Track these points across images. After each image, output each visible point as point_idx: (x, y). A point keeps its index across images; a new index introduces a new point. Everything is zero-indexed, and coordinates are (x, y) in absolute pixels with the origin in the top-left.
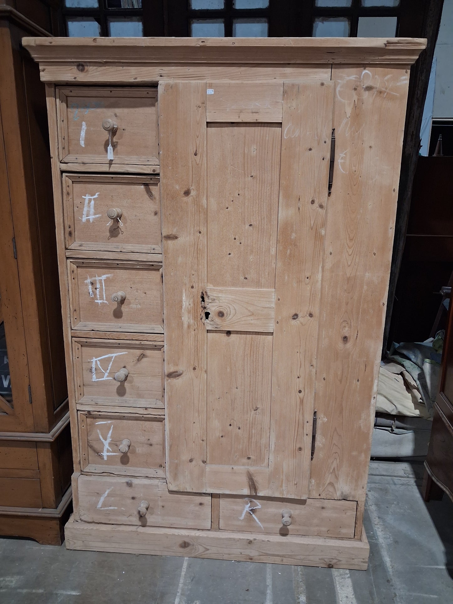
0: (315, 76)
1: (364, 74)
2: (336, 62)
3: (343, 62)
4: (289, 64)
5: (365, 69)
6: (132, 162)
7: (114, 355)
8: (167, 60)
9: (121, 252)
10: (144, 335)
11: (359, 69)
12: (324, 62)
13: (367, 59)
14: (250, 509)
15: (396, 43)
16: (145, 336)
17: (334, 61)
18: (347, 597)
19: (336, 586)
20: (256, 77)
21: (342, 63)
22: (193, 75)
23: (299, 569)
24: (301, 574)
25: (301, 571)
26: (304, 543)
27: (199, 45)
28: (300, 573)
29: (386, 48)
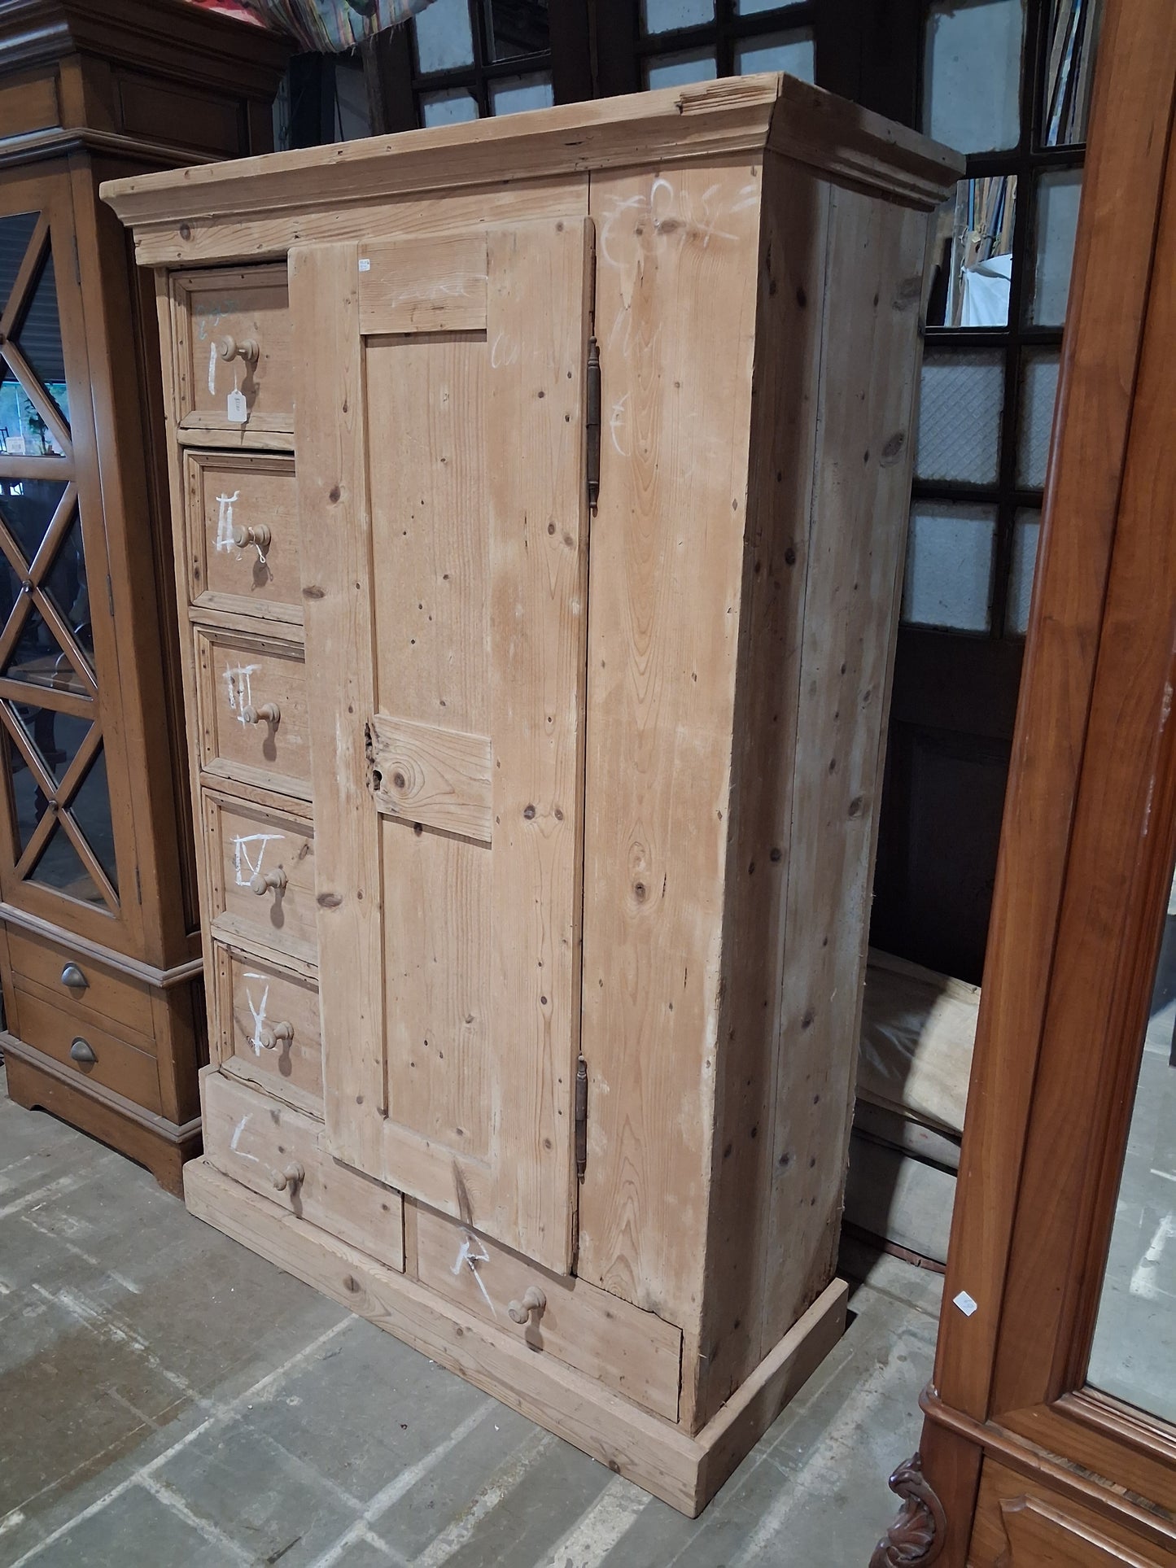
0: (558, 207)
1: (656, 190)
2: (593, 164)
3: (606, 164)
4: (506, 182)
5: (657, 176)
6: (273, 425)
7: (265, 837)
8: (300, 200)
9: (263, 618)
10: (300, 805)
11: (644, 177)
12: (568, 170)
13: (653, 150)
14: (470, 1256)
15: (704, 97)
16: (303, 807)
17: (586, 163)
18: (588, 1547)
19: (590, 1513)
20: (447, 222)
21: (604, 166)
22: (345, 228)
23: (545, 1441)
24: (538, 1452)
25: (547, 1447)
26: (561, 1383)
27: (335, 160)
28: (541, 1448)
29: (683, 114)
